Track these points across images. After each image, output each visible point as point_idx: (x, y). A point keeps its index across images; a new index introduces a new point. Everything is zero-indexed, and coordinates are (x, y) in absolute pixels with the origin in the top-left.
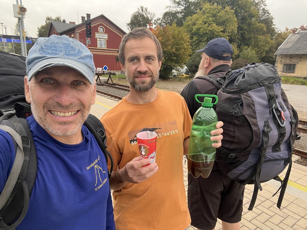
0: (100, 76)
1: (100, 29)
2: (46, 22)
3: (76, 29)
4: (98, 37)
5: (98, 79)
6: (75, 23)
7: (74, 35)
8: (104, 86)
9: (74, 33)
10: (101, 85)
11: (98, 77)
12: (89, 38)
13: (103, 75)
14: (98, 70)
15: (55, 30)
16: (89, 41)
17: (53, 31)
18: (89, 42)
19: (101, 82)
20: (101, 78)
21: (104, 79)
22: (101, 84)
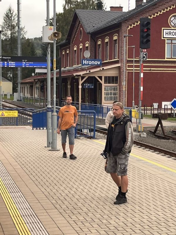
0: (164, 119)
1: (172, 19)
2: (64, 8)
3: (123, 24)
4: (167, 36)
5: (160, 125)
6: (122, 7)
7: (119, 37)
8: (170, 140)
9: (118, 32)
10: (164, 138)
11: (160, 122)
12: (146, 50)
13: (169, 118)
14: (163, 107)
15: (82, 26)
16: (146, 55)
17: (78, 28)
18: (144, 57)
19: (165, 131)
20: (165, 123)
21: (172, 127)
22: (163, 136)
